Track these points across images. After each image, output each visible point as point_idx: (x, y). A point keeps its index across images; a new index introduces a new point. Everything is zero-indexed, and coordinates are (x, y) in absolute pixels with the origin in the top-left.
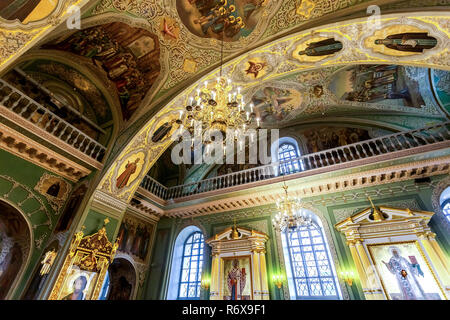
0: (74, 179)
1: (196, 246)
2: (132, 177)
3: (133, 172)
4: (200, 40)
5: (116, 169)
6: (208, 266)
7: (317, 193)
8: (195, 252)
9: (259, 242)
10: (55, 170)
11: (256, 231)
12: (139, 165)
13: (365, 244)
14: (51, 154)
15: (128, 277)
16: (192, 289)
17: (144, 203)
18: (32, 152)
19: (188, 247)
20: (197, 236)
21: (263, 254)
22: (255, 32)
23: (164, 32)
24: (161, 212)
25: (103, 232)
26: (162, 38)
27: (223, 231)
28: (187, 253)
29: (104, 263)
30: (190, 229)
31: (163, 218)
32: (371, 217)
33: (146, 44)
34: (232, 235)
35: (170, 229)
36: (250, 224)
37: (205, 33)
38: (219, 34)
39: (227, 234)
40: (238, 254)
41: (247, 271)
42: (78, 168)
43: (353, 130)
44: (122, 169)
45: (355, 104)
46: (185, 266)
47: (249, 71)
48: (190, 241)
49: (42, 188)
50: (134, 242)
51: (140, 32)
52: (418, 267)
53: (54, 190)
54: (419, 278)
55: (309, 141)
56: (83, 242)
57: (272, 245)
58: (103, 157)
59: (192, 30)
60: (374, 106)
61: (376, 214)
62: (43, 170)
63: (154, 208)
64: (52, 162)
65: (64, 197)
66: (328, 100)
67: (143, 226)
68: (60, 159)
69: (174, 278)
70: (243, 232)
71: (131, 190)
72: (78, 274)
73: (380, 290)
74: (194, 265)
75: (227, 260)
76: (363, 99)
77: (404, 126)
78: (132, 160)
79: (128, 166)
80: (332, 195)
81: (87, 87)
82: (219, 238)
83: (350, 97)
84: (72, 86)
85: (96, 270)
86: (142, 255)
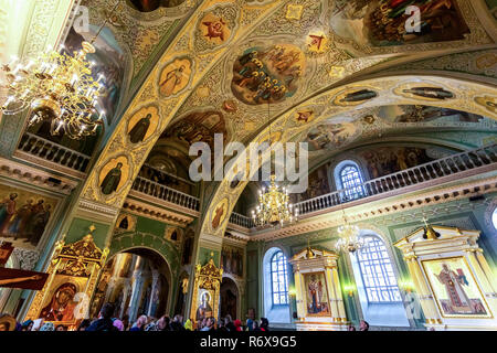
0: (184, 225)
1: (281, 262)
2: (222, 218)
3: (222, 214)
4: (254, 108)
5: (210, 215)
6: (292, 280)
7: (378, 215)
8: (281, 268)
9: (330, 260)
10: (172, 222)
11: (327, 250)
12: (225, 208)
13: (419, 260)
14: (168, 213)
15: (233, 290)
16: (283, 297)
17: (233, 234)
18: (158, 214)
19: (274, 264)
20: (280, 254)
21: (335, 270)
22: (298, 92)
23: (226, 109)
24: (248, 238)
25: (211, 262)
26: (224, 112)
27: (301, 251)
28: (274, 269)
29: (216, 284)
30: (273, 250)
31: (250, 242)
32: (425, 237)
33: (214, 119)
34: (307, 255)
35: (257, 251)
36: (322, 244)
37: (257, 102)
38: (268, 100)
39: (304, 254)
40: (314, 270)
41: (323, 283)
42: (185, 218)
43: (410, 150)
44: (215, 214)
45: (409, 125)
46: (275, 279)
47: (300, 119)
48: (275, 259)
49: (168, 236)
50: (232, 263)
51: (208, 113)
52: (464, 278)
53: (174, 236)
54: (465, 287)
55: (369, 163)
56: (202, 270)
57: (343, 263)
58: (199, 207)
59: (246, 102)
60: (429, 124)
61: (429, 234)
62: (165, 224)
63: (241, 236)
64: (170, 218)
65: (181, 240)
66: (381, 125)
67: (235, 251)
68: (174, 215)
69: (266, 290)
70: (316, 252)
71: (223, 227)
72: (204, 292)
73: (431, 297)
74: (281, 278)
75: (305, 275)
76: (416, 119)
77: (461, 143)
78: (219, 206)
79: (217, 211)
80: (392, 216)
81: (176, 154)
82: (297, 258)
83: (403, 119)
84: (166, 155)
85: (213, 289)
86: (239, 273)
